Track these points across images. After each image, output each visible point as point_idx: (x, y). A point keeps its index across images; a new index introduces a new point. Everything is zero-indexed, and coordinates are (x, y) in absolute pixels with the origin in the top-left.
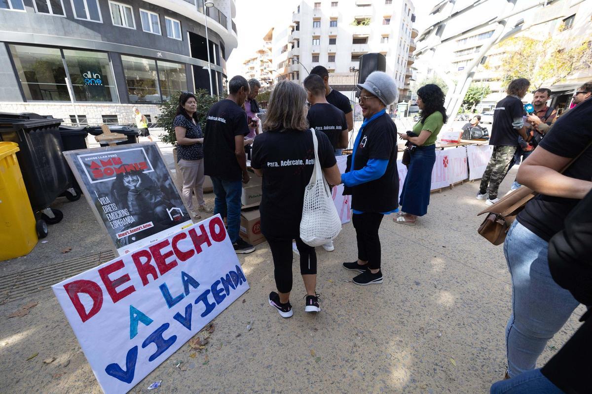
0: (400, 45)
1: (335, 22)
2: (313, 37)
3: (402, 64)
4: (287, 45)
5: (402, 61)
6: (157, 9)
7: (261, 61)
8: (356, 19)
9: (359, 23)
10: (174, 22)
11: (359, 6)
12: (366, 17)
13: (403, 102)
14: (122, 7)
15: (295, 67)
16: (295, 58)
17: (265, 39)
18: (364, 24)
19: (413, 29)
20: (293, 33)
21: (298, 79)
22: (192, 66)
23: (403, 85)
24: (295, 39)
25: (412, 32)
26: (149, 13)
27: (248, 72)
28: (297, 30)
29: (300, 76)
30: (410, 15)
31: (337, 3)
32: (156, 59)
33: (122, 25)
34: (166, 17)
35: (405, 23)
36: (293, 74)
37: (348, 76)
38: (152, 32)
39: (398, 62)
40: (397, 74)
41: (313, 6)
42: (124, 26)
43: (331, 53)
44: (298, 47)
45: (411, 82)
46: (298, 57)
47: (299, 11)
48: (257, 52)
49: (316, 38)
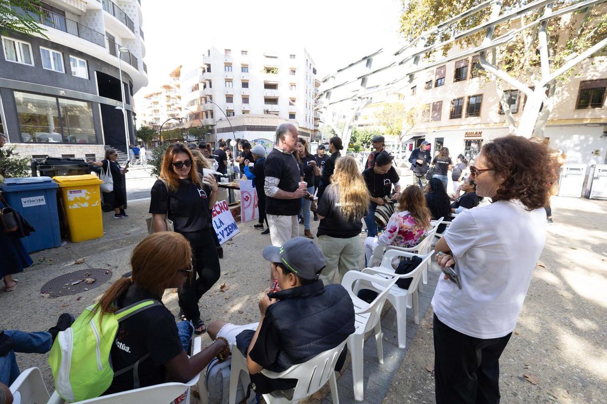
0: (307, 93)
1: (246, 69)
2: (226, 79)
3: (310, 109)
4: (198, 85)
5: (310, 106)
6: (61, 48)
7: (167, 96)
8: (266, 68)
9: (268, 71)
10: (79, 61)
11: (267, 57)
12: (274, 67)
13: (315, 142)
14: (19, 43)
15: (209, 106)
16: (208, 98)
17: (171, 75)
18: (273, 72)
19: (316, 80)
20: (204, 74)
21: (212, 117)
22: (99, 105)
23: (313, 127)
24: (207, 80)
25: (315, 82)
26: (51, 51)
27: (150, 107)
28: (208, 71)
29: (214, 115)
30: (312, 69)
31: (246, 52)
32: (57, 97)
33: (17, 60)
34: (70, 56)
35: (308, 75)
36: (206, 113)
37: (263, 118)
38: (53, 69)
39: (306, 107)
40: (306, 117)
41: (223, 52)
42: (20, 62)
43: (245, 96)
44: (211, 87)
45: (320, 124)
46: (211, 97)
47: (209, 54)
48: (161, 87)
49: (229, 80)
